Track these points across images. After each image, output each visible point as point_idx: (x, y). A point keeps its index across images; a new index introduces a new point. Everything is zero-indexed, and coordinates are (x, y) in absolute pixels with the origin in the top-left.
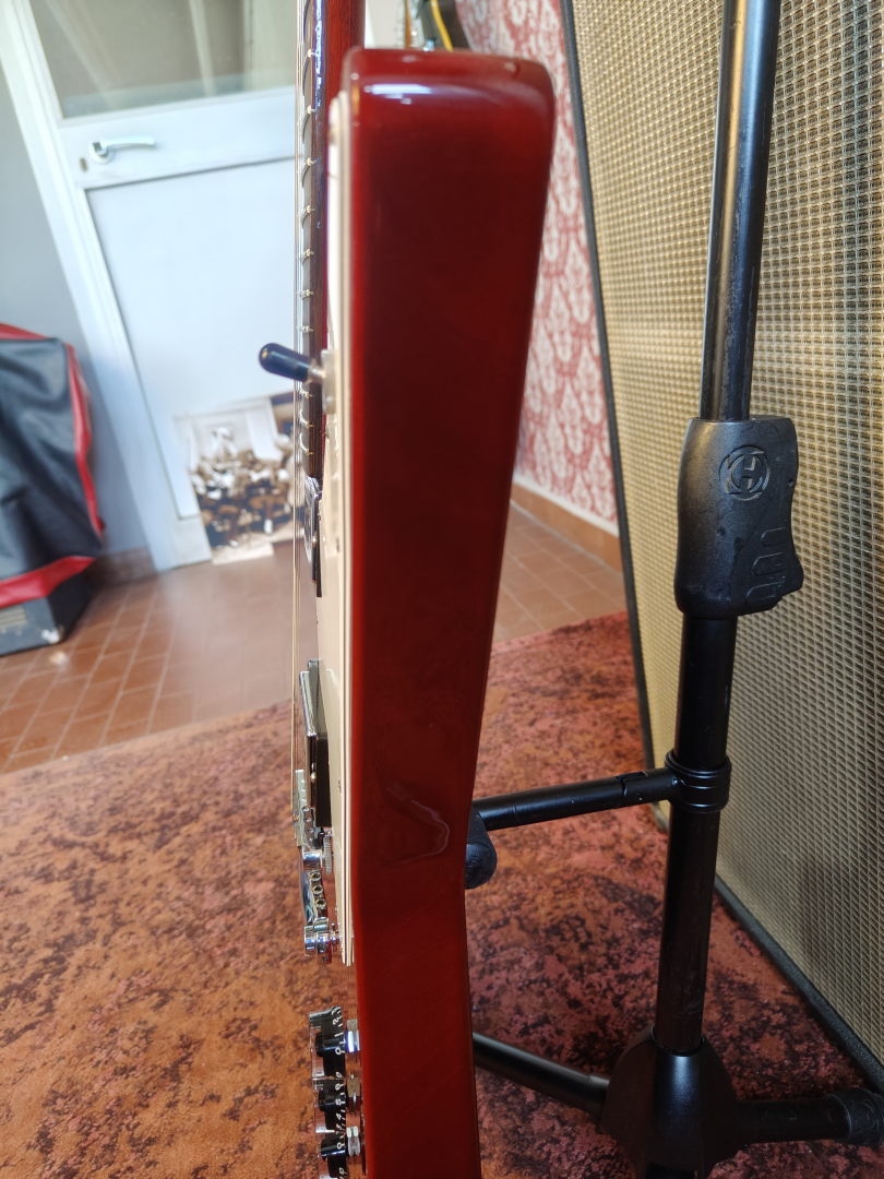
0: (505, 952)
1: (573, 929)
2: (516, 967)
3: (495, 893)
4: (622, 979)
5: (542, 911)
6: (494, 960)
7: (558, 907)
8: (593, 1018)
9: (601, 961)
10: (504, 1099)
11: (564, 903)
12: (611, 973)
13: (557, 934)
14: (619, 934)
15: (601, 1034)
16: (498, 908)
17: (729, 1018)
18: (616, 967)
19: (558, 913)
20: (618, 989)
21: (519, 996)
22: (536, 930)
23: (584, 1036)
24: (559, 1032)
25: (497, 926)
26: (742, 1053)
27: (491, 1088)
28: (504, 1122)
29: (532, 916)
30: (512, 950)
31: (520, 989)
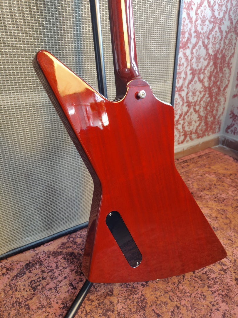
0: (43, 302)
1: (35, 283)
2: (49, 297)
3: (9, 314)
4: (57, 267)
5: (25, 294)
6: (45, 304)
7: (24, 289)
8: (71, 273)
9: (50, 274)
10: (96, 289)
11: (22, 287)
12: (55, 270)
13: (37, 287)
14: (41, 271)
15: (76, 270)
16: (19, 310)
17: (71, 247)
18: (53, 270)
19: (27, 288)
20: (61, 268)
21: (62, 293)
22: (34, 294)
23: (76, 274)
24: (75, 280)
25: (29, 308)
26: (80, 244)
27: (93, 292)
28: (102, 287)
29: (26, 297)
30: (41, 300)
31: (59, 293)
